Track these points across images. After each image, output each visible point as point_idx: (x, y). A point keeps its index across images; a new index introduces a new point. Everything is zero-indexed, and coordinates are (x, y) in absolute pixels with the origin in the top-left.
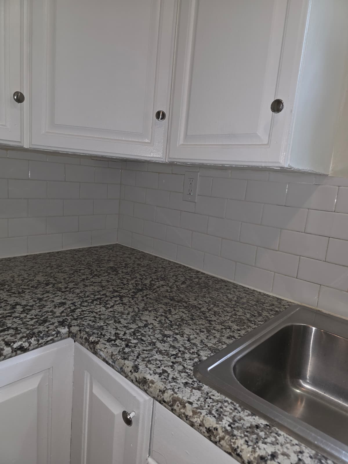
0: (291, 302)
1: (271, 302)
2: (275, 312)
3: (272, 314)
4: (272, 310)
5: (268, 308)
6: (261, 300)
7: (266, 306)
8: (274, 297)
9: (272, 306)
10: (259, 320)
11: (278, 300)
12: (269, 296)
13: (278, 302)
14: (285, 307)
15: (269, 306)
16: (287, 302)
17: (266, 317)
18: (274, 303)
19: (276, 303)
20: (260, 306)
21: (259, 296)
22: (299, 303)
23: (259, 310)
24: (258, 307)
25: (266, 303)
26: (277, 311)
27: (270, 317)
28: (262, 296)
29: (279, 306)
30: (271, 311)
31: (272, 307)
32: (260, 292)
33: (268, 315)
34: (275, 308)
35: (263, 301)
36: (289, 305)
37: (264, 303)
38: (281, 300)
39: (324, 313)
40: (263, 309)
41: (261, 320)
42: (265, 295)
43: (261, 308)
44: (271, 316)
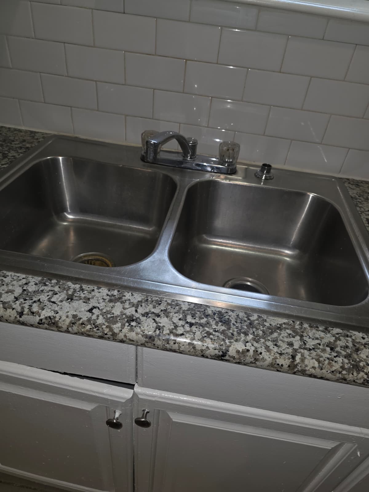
0: (46, 134)
1: (22, 138)
2: (24, 149)
3: (21, 153)
4: (21, 148)
5: (17, 146)
6: (10, 138)
7: (15, 144)
8: (26, 132)
9: (23, 142)
10: (3, 163)
11: (31, 134)
12: (20, 131)
13: (30, 136)
14: (39, 140)
15: (19, 144)
16: (42, 134)
17: (12, 157)
18: (25, 138)
19: (29, 138)
20: (7, 146)
21: (8, 133)
22: (56, 133)
23: (5, 151)
24: (5, 148)
25: (15, 140)
26: (28, 148)
27: (17, 156)
28: (12, 132)
29: (32, 141)
30: (20, 150)
31: (22, 144)
32: (9, 128)
33: (15, 154)
34: (26, 144)
35: (12, 138)
36: (43, 138)
37: (13, 141)
38: (35, 132)
39: (81, 139)
40: (10, 149)
41: (6, 163)
42: (15, 130)
43: (8, 148)
44: (19, 155)
